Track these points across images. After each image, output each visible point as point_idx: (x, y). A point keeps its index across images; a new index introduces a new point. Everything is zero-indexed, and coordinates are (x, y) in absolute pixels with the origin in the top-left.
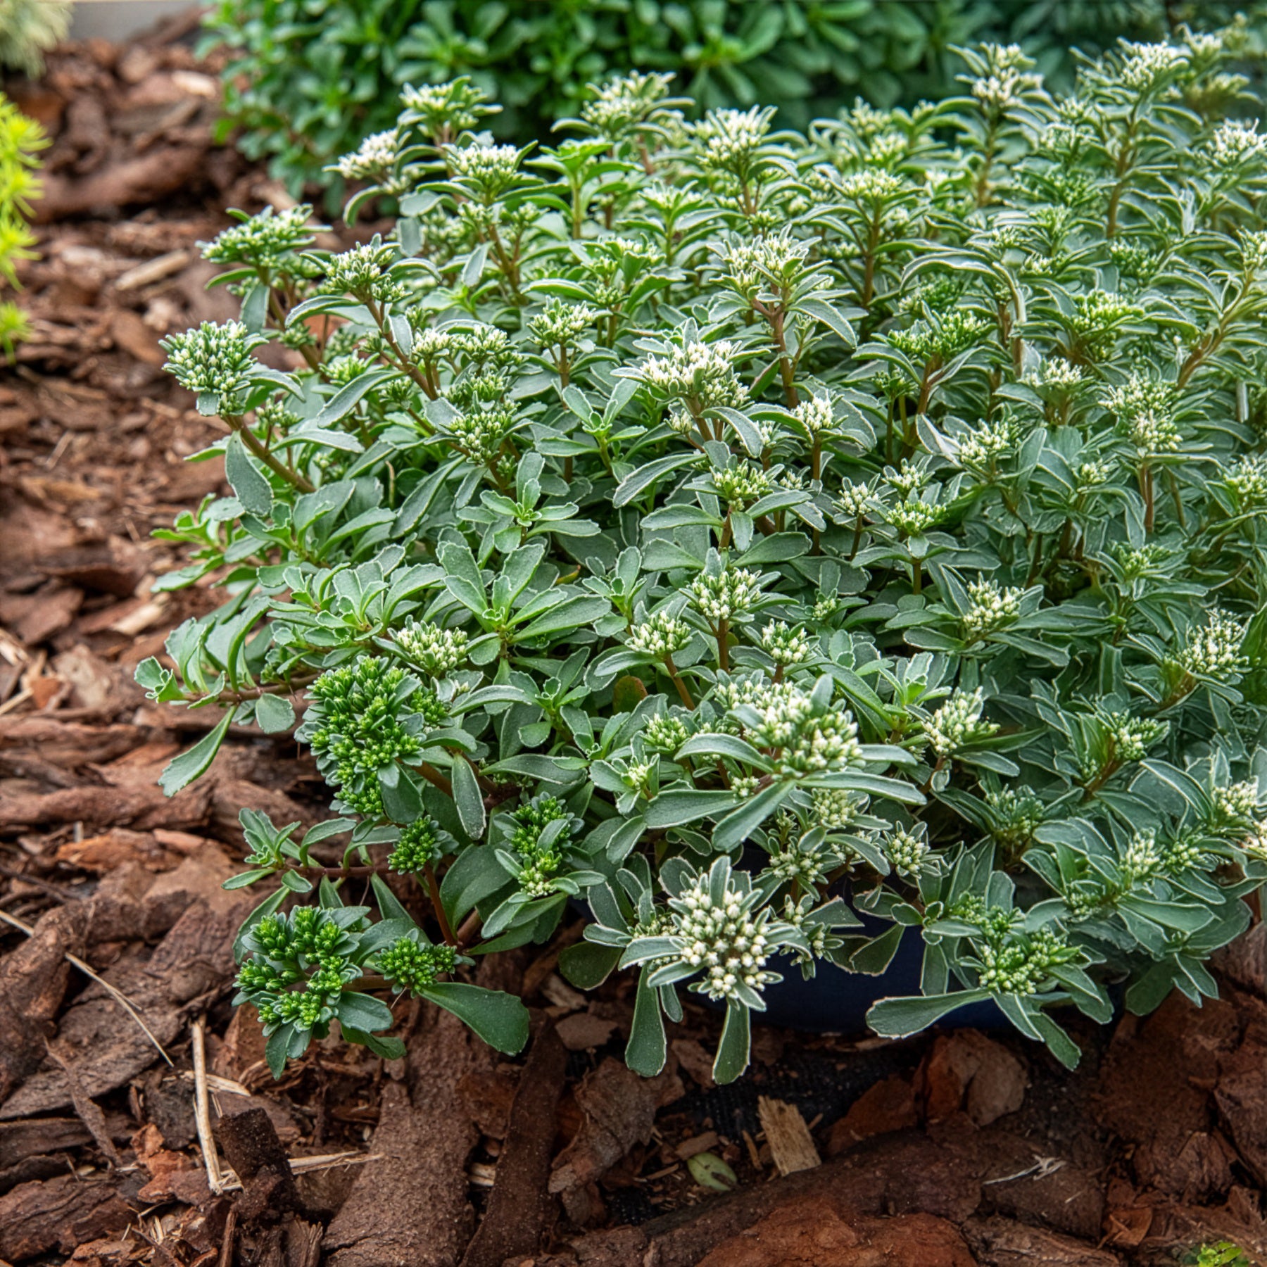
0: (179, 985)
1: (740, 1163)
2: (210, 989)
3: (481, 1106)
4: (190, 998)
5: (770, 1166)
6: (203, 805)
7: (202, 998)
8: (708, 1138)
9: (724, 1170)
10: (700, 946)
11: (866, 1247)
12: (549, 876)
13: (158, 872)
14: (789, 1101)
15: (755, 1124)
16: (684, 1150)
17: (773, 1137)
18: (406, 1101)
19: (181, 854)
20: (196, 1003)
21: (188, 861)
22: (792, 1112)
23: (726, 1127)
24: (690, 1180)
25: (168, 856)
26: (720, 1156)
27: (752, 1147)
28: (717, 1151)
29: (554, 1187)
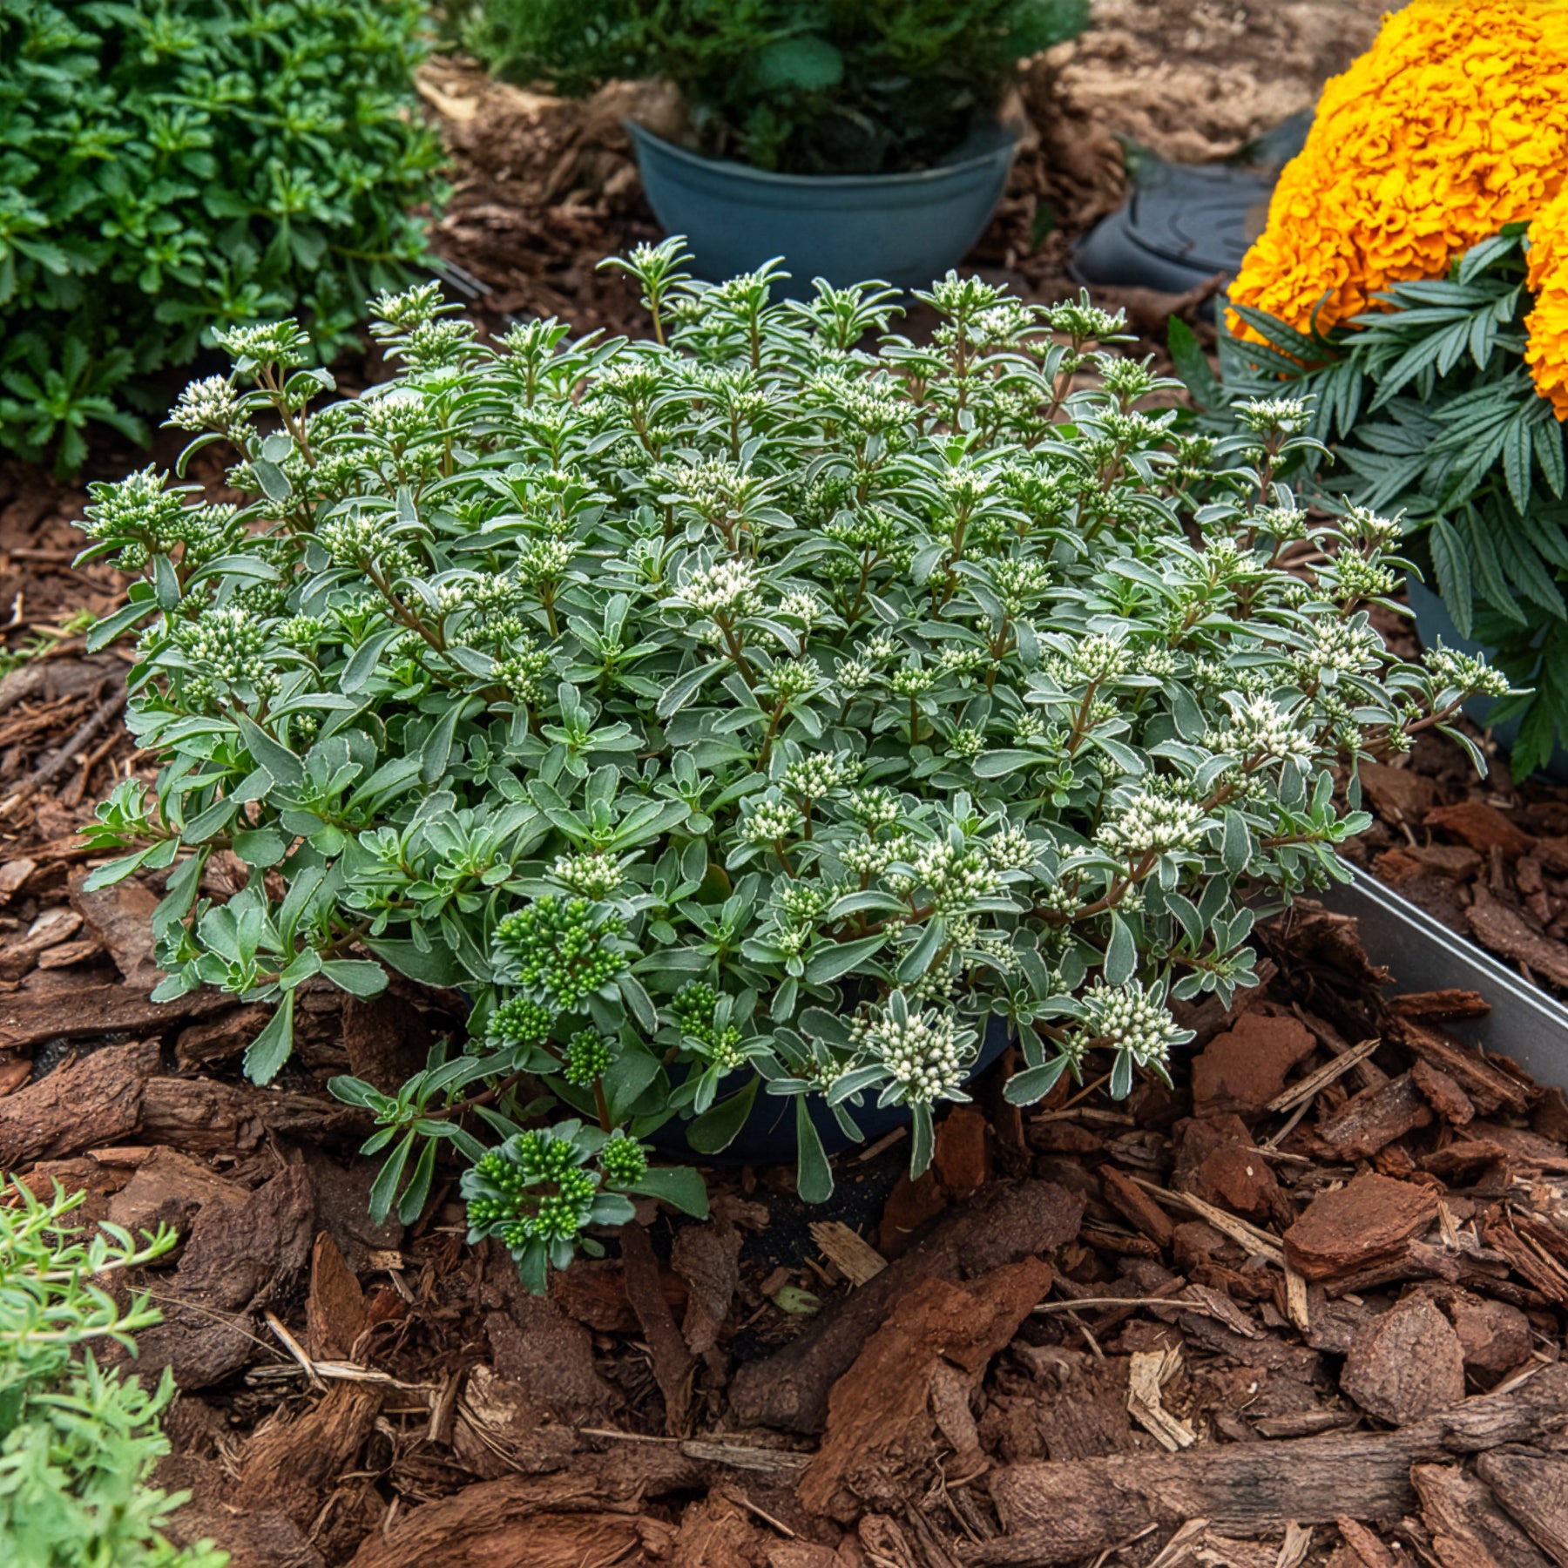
0: (232, 1288)
1: (816, 1286)
2: (264, 1284)
3: (588, 1306)
4: (250, 1297)
5: (842, 1280)
6: (133, 1111)
7: (263, 1292)
8: (781, 1274)
9: (808, 1296)
10: (906, 1065)
11: (982, 1304)
12: (737, 1047)
13: (108, 1194)
14: (833, 1221)
15: (815, 1250)
16: (767, 1289)
17: (833, 1254)
18: (512, 1325)
19: (129, 1168)
20: (258, 1299)
21: (139, 1173)
22: (843, 1228)
23: (789, 1260)
24: (782, 1314)
25: (113, 1175)
26: (798, 1285)
27: (818, 1269)
28: (794, 1282)
29: (695, 1350)
